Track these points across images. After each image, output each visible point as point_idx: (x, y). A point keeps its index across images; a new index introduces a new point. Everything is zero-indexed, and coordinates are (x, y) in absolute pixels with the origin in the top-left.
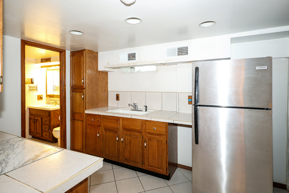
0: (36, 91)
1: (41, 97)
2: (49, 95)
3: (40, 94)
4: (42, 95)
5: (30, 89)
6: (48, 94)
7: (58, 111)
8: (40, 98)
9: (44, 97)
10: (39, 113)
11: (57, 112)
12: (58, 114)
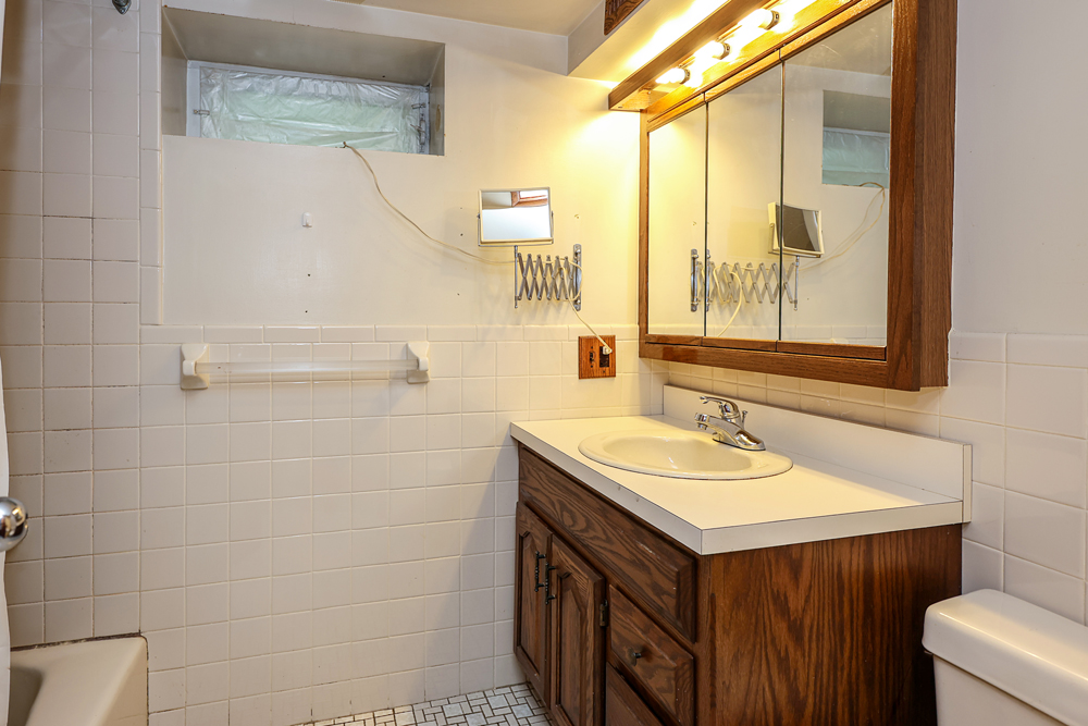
0: (567, 306)
1: (607, 350)
2: (663, 341)
3: (599, 329)
4: (611, 340)
5: (525, 283)
6: (656, 327)
7: (796, 571)
8: (597, 359)
9: (627, 355)
10: (582, 524)
11: (782, 578)
12: (795, 602)
